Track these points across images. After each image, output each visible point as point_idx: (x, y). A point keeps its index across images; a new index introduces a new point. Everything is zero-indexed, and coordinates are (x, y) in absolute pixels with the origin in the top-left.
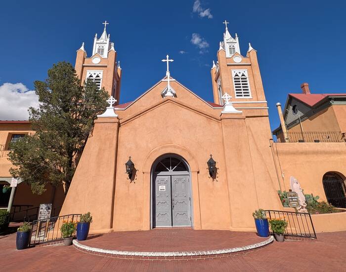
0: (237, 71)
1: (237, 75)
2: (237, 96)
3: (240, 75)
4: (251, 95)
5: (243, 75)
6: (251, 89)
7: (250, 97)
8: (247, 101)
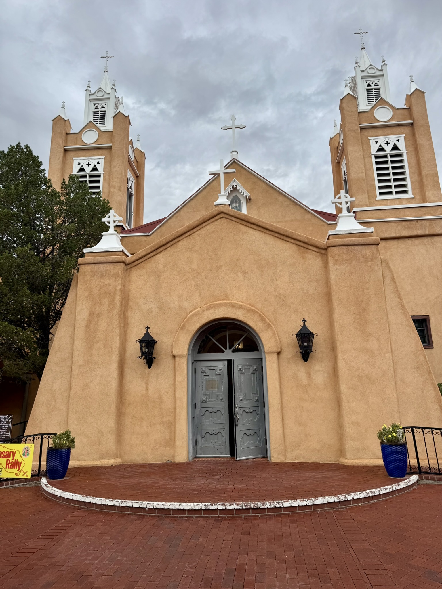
0: (382, 141)
1: (381, 149)
2: (381, 193)
3: (388, 149)
4: (410, 192)
5: (395, 148)
6: (411, 178)
7: (410, 195)
8: (401, 203)
